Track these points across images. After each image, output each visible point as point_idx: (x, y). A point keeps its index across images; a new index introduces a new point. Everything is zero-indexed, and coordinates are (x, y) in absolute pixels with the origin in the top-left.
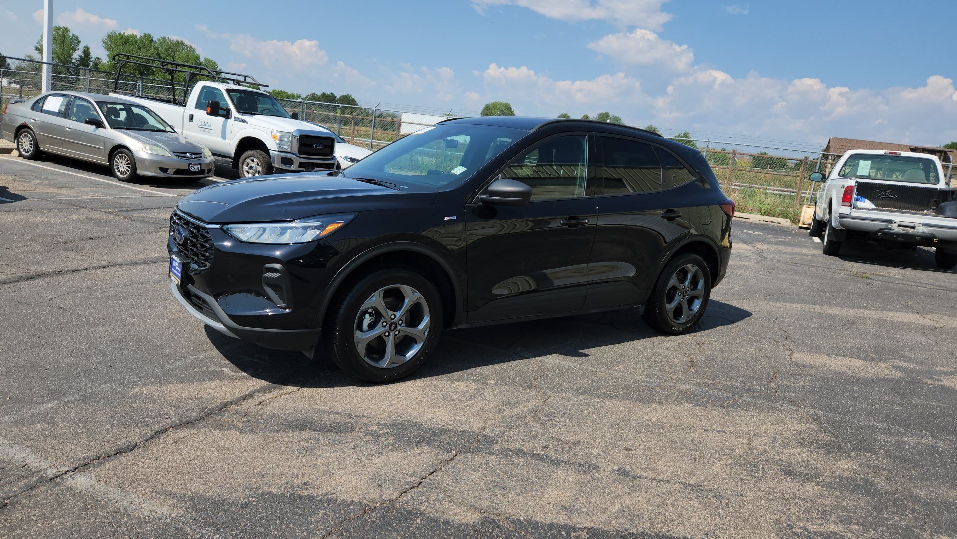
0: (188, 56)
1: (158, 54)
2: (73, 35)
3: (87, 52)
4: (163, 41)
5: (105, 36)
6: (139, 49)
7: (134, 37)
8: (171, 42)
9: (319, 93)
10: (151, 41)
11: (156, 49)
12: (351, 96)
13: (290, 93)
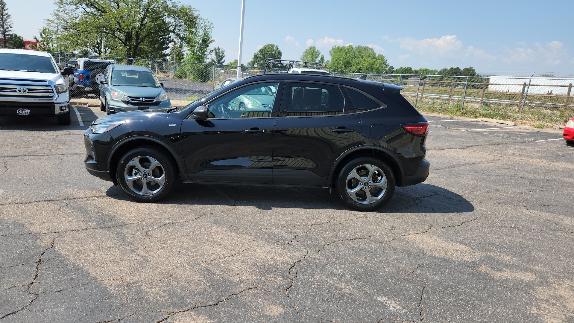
0: (370, 54)
1: (355, 55)
2: (317, 50)
3: (322, 59)
4: (358, 47)
5: (331, 49)
6: (346, 54)
7: (344, 47)
8: (362, 48)
9: (449, 68)
10: (352, 48)
11: (354, 52)
12: (472, 68)
13: (430, 69)
